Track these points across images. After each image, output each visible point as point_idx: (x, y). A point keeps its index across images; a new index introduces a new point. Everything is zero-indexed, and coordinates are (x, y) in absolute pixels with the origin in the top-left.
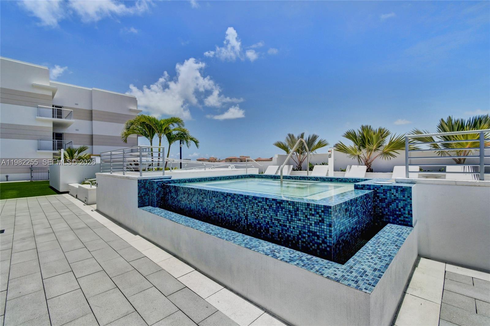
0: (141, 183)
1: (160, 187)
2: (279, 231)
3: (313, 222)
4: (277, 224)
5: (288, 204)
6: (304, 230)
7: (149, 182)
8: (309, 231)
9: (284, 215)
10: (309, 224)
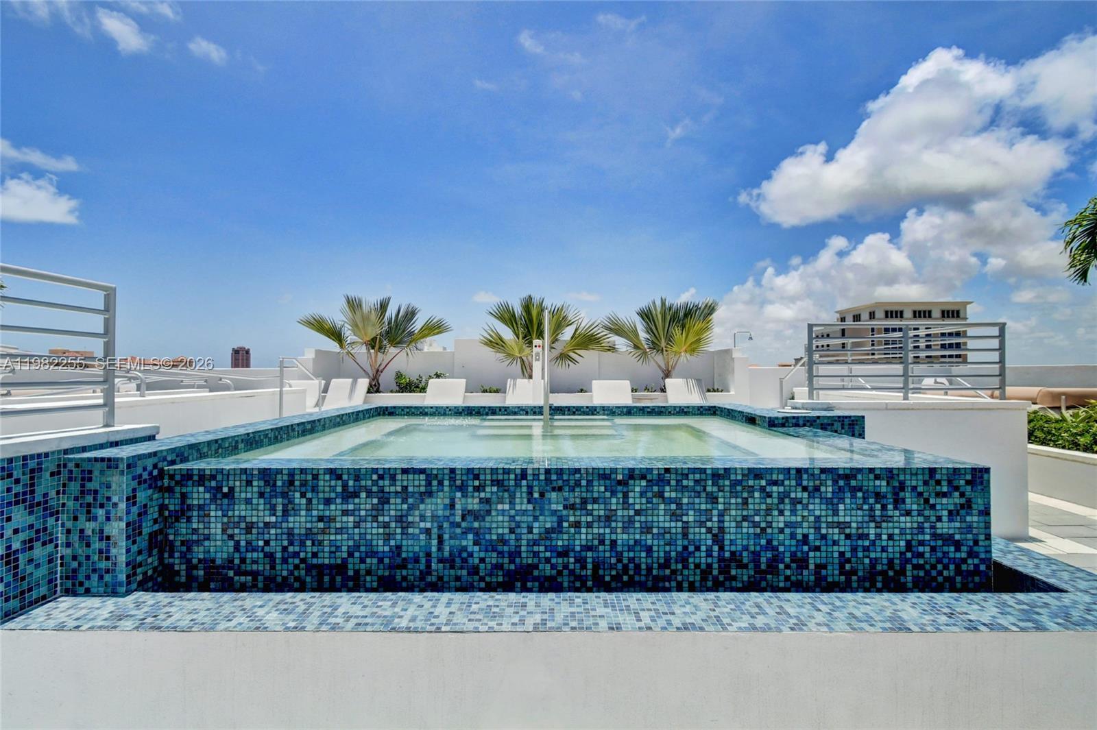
0: (10, 476)
1: (143, 486)
2: (842, 554)
3: (945, 513)
4: (836, 537)
5: (872, 476)
6: (920, 537)
7: (53, 468)
8: (935, 536)
9: (861, 509)
10: (933, 519)
